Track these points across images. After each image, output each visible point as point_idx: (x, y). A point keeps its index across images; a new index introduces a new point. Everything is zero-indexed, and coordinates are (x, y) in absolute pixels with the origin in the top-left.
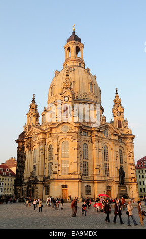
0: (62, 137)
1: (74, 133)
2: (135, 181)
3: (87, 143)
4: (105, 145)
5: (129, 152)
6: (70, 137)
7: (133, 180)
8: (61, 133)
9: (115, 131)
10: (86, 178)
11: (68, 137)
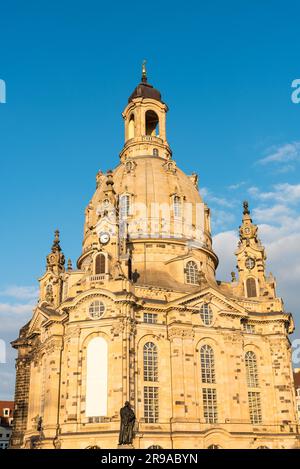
0: (91, 331)
1: (115, 318)
2: (291, 430)
3: (154, 340)
4: (203, 343)
5: (275, 358)
6: (107, 330)
7: (287, 429)
8: (87, 320)
9: (230, 307)
10: (152, 428)
11: (103, 329)
